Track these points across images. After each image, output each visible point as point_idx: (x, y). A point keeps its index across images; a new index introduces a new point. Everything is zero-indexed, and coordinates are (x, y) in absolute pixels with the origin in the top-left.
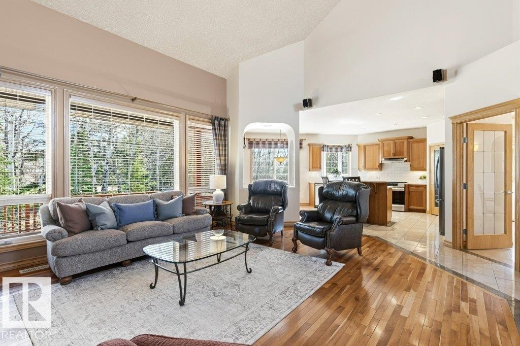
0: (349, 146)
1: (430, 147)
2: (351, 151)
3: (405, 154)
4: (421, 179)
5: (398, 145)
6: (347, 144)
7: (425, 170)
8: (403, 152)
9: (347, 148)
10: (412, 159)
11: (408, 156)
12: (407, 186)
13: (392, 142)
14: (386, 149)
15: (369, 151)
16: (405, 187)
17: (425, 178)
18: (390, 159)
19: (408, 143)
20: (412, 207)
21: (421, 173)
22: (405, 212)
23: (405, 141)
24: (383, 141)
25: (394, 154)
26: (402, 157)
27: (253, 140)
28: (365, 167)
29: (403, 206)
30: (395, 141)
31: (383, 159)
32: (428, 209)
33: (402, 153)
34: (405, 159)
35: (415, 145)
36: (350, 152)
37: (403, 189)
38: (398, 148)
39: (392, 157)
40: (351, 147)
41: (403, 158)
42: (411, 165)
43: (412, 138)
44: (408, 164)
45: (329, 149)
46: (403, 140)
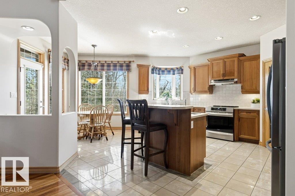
0: (181, 68)
1: (264, 63)
2: (182, 73)
3: (236, 74)
4: (254, 102)
5: (228, 64)
6: (178, 66)
7: (258, 92)
8: (234, 73)
9: (178, 70)
10: (243, 80)
11: (239, 77)
12: (237, 112)
13: (221, 61)
14: (215, 69)
15: (199, 72)
16: (234, 113)
17: (258, 101)
18: (219, 80)
19: (239, 61)
20: (242, 136)
21: (253, 97)
22: (234, 141)
23: (236, 59)
24: (212, 61)
25: (224, 75)
26: (232, 77)
27: (85, 62)
28: (195, 90)
29: (232, 134)
30: (224, 60)
31: (212, 81)
32: (261, 140)
33: (232, 73)
34: (236, 80)
35: (247, 64)
36: (182, 75)
37: (231, 115)
38: (228, 68)
39: (222, 78)
40: (182, 70)
41: (233, 79)
42: (242, 86)
43: (243, 55)
44: (239, 86)
45: (161, 72)
46: (233, 59)
